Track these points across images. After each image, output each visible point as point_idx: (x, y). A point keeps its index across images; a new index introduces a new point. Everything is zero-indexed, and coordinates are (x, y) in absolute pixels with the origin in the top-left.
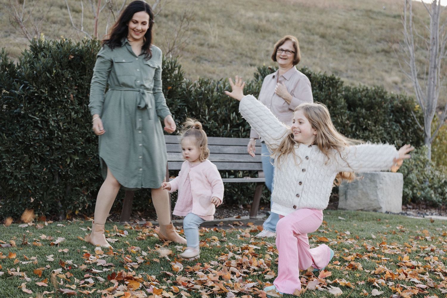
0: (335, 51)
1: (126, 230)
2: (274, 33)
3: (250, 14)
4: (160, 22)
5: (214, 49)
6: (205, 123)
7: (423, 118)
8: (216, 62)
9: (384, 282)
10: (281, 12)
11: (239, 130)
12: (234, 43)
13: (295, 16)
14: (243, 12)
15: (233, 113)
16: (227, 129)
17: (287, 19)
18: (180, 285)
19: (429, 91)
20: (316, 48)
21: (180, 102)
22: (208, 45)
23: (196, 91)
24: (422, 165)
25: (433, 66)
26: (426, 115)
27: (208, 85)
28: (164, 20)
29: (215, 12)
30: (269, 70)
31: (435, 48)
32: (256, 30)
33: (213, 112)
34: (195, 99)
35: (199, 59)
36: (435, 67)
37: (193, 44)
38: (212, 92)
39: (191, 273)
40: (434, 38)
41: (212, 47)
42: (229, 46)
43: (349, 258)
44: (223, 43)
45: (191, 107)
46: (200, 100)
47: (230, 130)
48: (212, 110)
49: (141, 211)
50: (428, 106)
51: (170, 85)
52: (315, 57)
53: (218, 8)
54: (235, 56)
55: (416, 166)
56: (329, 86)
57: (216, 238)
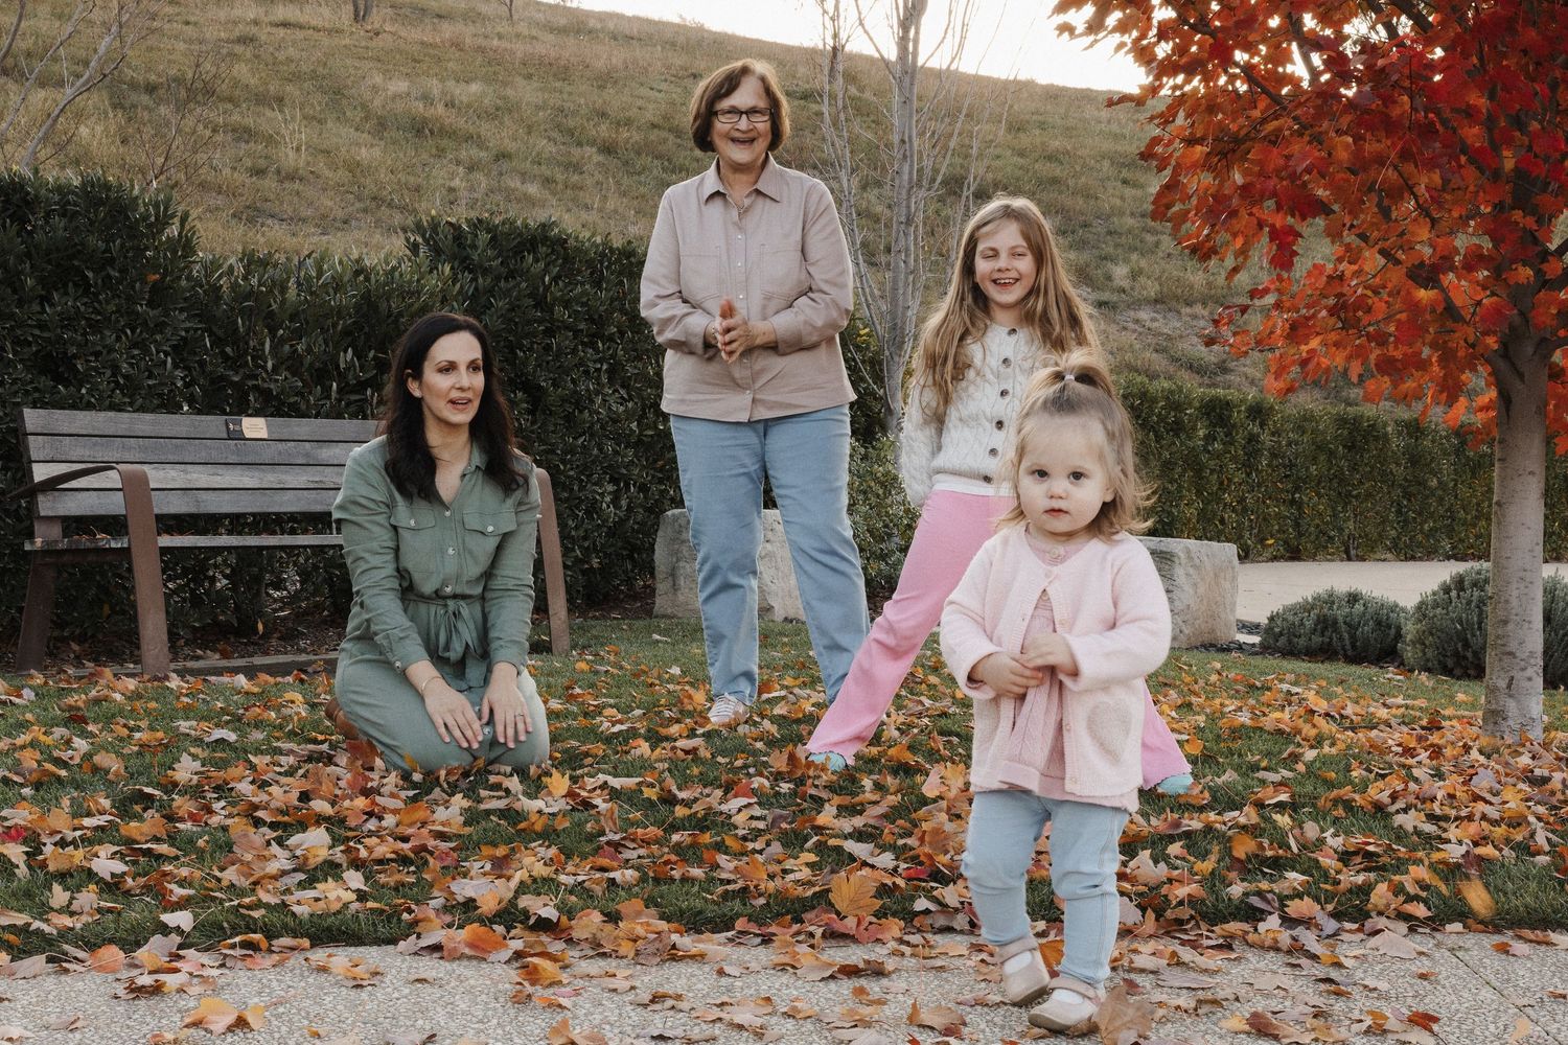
0: (642, 190)
1: (31, 687)
2: (469, 138)
3: (400, 86)
4: (134, 106)
5: (297, 185)
6: (263, 380)
7: (880, 363)
8: (304, 220)
9: (767, 783)
10: (488, 80)
11: (366, 400)
12: (354, 167)
13: (526, 93)
14: (378, 79)
15: (346, 352)
16: (328, 397)
17: (505, 98)
18: (182, 820)
19: (895, 289)
20: (589, 182)
21: (188, 319)
22: (278, 172)
23: (234, 286)
24: (881, 492)
25: (903, 219)
26: (887, 353)
27: (270, 270)
28: (145, 99)
29: (295, 77)
30: (447, 228)
31: (906, 169)
32: (419, 132)
33: (287, 348)
34: (232, 309)
35: (252, 214)
36: (909, 222)
37: (234, 169)
38: (284, 289)
39: (217, 789)
40: (903, 141)
41: (292, 176)
42: (342, 175)
43: (675, 729)
44: (321, 166)
45: (220, 333)
46: (247, 313)
47: (339, 401)
48: (283, 341)
49: (81, 640)
50: (894, 328)
51: (155, 268)
52: (587, 208)
53: (306, 67)
54: (358, 205)
55: (865, 493)
56: (620, 273)
57: (298, 697)
